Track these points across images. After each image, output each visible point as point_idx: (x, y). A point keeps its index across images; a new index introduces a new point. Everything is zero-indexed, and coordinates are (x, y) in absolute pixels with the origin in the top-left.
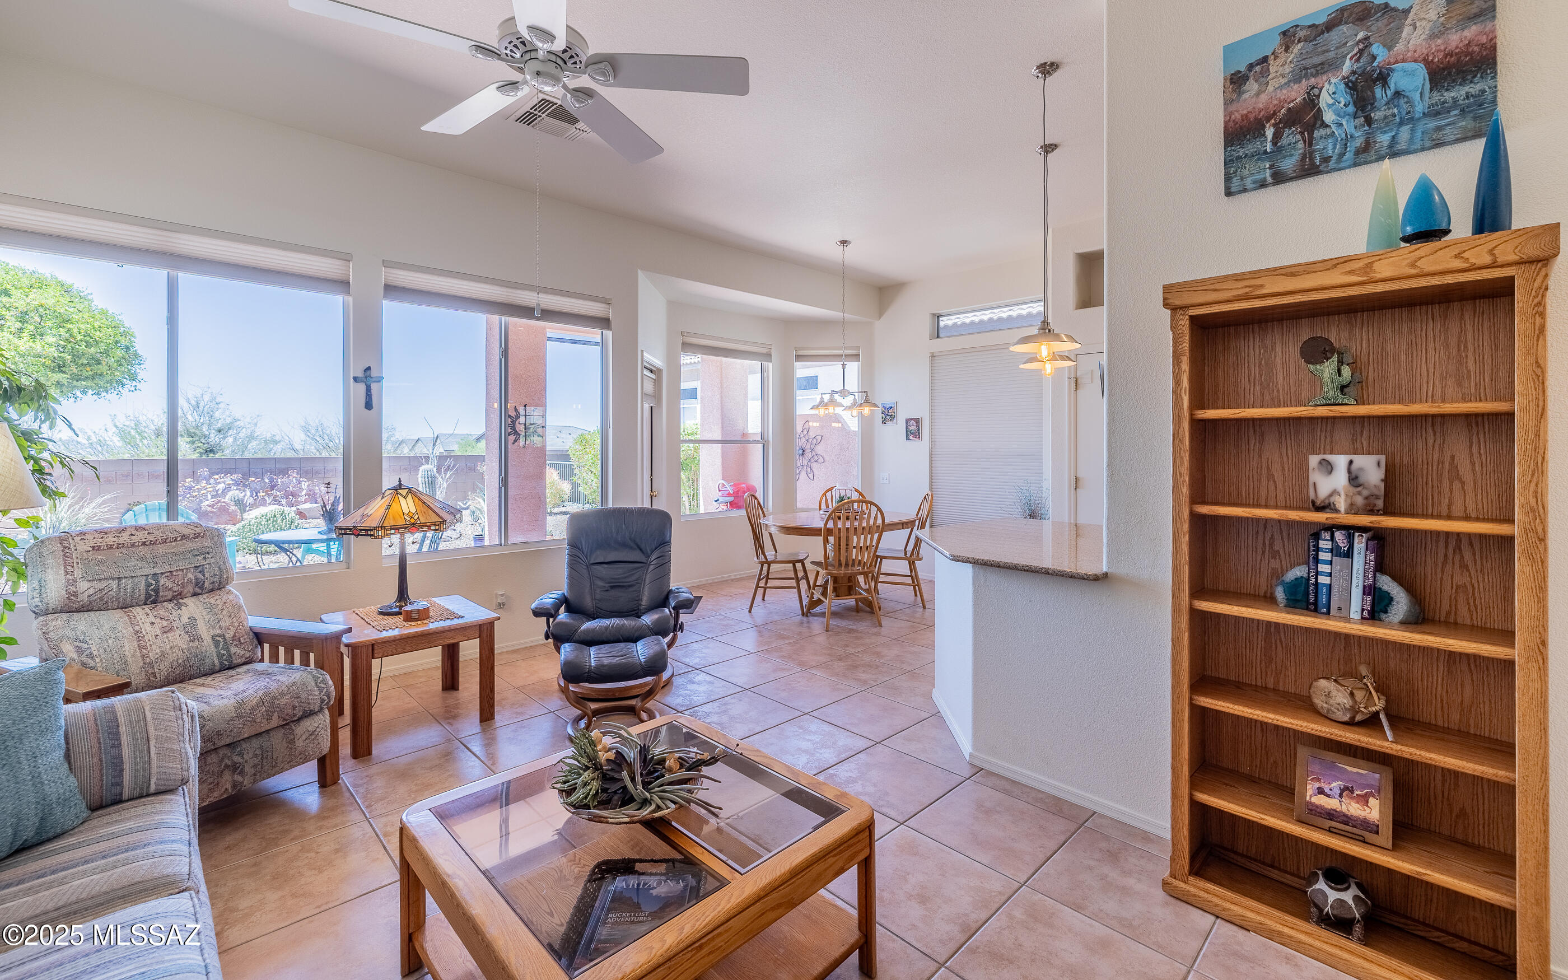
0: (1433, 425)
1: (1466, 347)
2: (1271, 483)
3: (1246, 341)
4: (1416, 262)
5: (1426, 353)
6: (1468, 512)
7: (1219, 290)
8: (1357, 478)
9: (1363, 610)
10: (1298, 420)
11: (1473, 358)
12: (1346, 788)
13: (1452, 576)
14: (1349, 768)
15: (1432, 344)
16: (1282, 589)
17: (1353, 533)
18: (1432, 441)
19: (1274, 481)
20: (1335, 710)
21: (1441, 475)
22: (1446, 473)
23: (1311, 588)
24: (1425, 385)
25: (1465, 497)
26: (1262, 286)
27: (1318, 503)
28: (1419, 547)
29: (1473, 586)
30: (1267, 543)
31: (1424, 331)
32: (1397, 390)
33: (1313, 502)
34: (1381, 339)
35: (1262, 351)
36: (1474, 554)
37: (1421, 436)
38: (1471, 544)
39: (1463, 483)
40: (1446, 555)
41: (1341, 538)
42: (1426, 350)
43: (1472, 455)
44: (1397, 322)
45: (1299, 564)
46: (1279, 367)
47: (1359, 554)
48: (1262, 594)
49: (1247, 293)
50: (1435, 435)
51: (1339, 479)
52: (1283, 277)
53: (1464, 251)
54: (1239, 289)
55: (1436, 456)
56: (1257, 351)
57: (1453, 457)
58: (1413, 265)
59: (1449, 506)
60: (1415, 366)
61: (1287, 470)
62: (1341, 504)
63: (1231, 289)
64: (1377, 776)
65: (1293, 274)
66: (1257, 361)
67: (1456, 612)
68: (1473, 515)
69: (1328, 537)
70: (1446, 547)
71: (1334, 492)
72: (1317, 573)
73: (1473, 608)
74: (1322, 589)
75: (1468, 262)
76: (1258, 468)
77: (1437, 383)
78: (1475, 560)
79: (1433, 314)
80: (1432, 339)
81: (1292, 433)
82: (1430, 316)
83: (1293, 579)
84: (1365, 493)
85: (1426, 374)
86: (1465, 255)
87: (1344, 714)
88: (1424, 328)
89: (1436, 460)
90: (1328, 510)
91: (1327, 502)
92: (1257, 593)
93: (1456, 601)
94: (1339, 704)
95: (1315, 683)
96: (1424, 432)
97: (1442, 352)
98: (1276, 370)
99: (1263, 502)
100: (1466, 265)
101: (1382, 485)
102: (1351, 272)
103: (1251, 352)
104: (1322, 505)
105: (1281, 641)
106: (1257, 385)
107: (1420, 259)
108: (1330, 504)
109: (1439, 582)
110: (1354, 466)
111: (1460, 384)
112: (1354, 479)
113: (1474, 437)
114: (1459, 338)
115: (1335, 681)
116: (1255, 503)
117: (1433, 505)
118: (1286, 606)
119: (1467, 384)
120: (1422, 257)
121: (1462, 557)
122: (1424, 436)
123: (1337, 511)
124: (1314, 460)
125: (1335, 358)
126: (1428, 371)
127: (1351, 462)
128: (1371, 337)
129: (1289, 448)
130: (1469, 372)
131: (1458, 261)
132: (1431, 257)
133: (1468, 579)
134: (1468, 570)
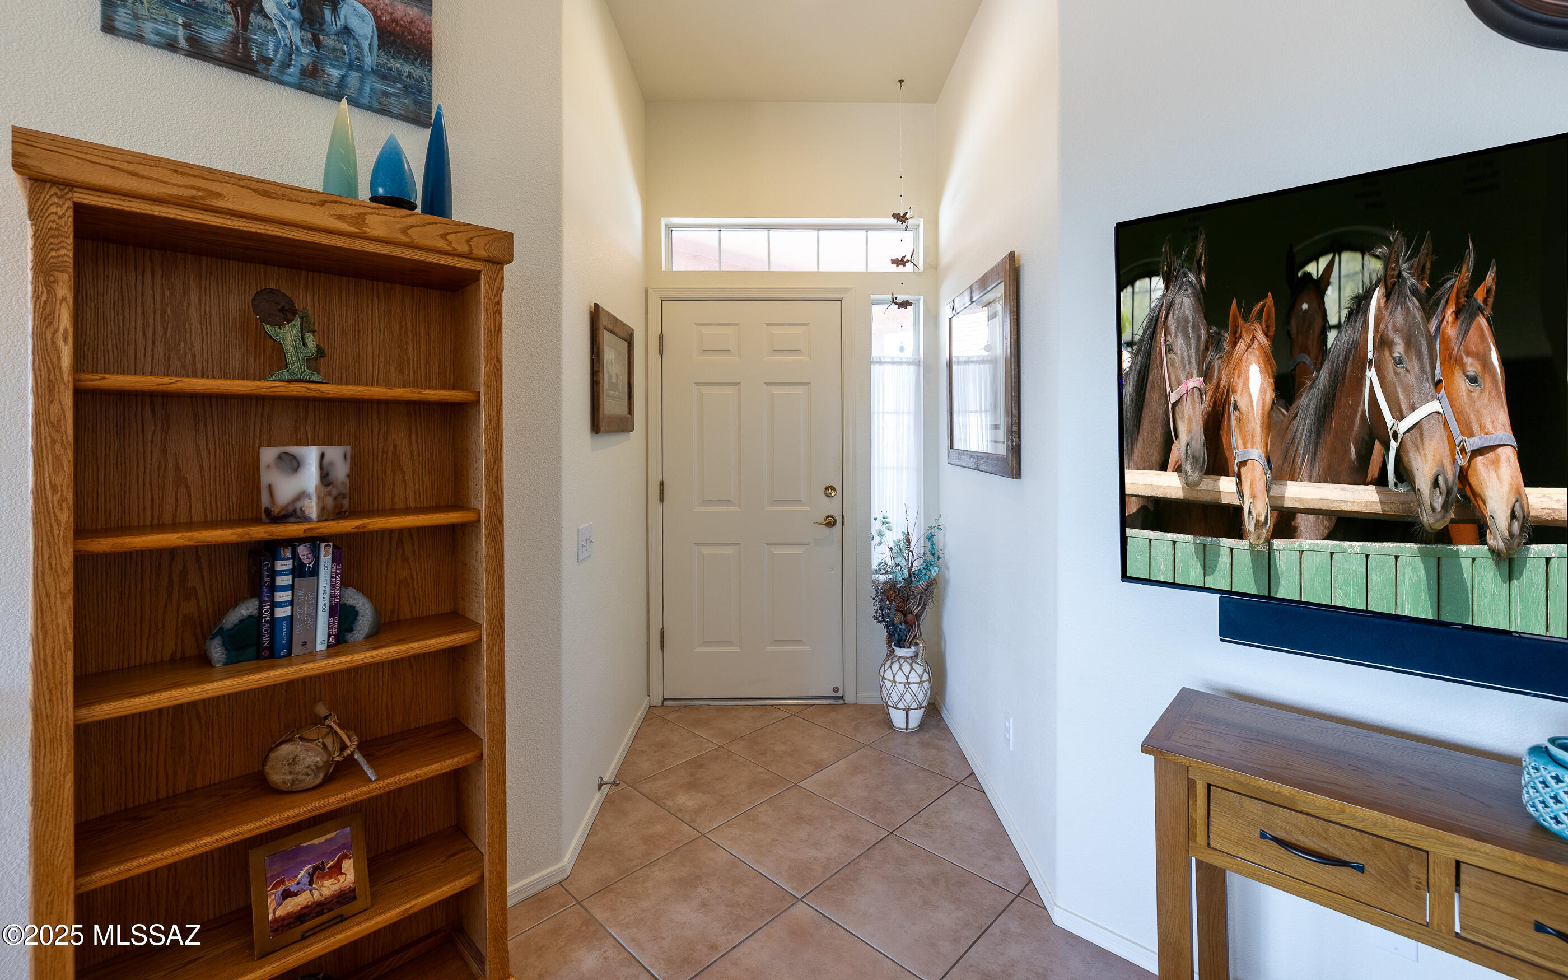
0: (378, 412)
1: (406, 333)
2: (182, 490)
3: (140, 272)
4: (408, 229)
5: (372, 333)
6: (408, 503)
7: (143, 177)
8: (327, 474)
9: (329, 636)
10: (225, 398)
11: (412, 345)
12: (316, 868)
13: (395, 572)
14: (316, 841)
15: (377, 324)
16: (220, 642)
17: (319, 544)
18: (377, 429)
19: (188, 488)
20: (304, 777)
21: (385, 466)
22: (390, 465)
23: (266, 627)
24: (371, 368)
25: (405, 487)
26: (219, 195)
27: (276, 511)
28: (366, 547)
29: (412, 577)
30: (176, 579)
31: (370, 308)
32: (344, 371)
33: (268, 512)
34: (327, 308)
35: (167, 293)
36: (413, 545)
37: (367, 424)
38: (411, 536)
39: (404, 473)
40: (390, 551)
41: (305, 553)
42: (372, 329)
43: (411, 444)
44: (344, 292)
45: (244, 599)
46: (195, 321)
47: (326, 568)
48: (167, 657)
49: (193, 197)
50: (380, 423)
51: (310, 478)
52: (253, 193)
53: (448, 234)
54: (177, 187)
55: (381, 446)
56: (159, 291)
57: (395, 447)
58: (404, 231)
59: (393, 499)
60: (361, 345)
61: (206, 469)
62: (312, 509)
63: (166, 183)
64: (348, 830)
65: (266, 194)
66: (158, 306)
67: (398, 609)
68: (412, 505)
69: (289, 555)
70: (390, 543)
71: (302, 495)
72: (274, 605)
73: (412, 600)
74: (282, 625)
75: (451, 246)
76: (159, 468)
77: (382, 367)
78: (414, 551)
79: (378, 293)
80: (377, 319)
81: (215, 418)
82: (375, 295)
83: (236, 622)
84: (334, 492)
85: (371, 356)
86: (450, 237)
87: (316, 776)
88: (370, 305)
89: (380, 451)
90: (292, 519)
91: (290, 509)
92: (159, 659)
93: (399, 597)
94: (309, 767)
95: (273, 755)
96: (370, 420)
97: (386, 334)
98: (190, 325)
99: (168, 519)
100: (449, 248)
101: (347, 481)
102: (341, 217)
103: (148, 291)
104: (284, 512)
105: (198, 717)
106: (158, 343)
107: (411, 227)
108: (295, 511)
109: (384, 582)
110: (326, 460)
111: (401, 372)
112: (325, 476)
113: (413, 425)
114: (401, 322)
115: (302, 739)
116: (155, 522)
117: (378, 499)
118: (226, 664)
119: (407, 371)
120: (414, 227)
121: (404, 550)
122: (370, 425)
123: (305, 519)
124: (268, 455)
125: (297, 321)
126: (373, 352)
127: (322, 456)
128: (316, 304)
129: (210, 438)
130: (408, 358)
131: (444, 242)
132: (421, 229)
133: (409, 572)
134: (408, 562)
